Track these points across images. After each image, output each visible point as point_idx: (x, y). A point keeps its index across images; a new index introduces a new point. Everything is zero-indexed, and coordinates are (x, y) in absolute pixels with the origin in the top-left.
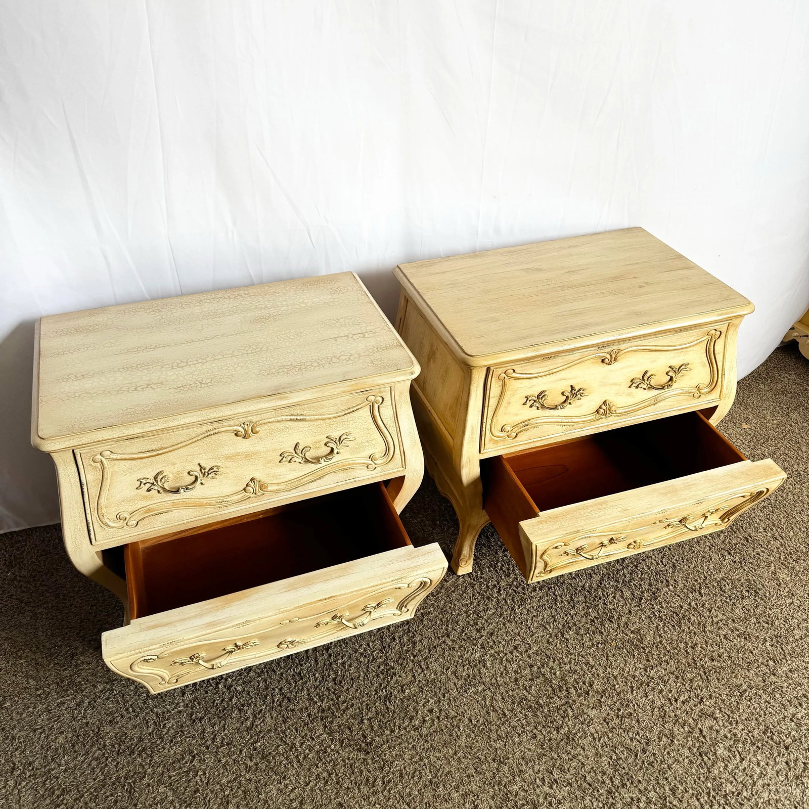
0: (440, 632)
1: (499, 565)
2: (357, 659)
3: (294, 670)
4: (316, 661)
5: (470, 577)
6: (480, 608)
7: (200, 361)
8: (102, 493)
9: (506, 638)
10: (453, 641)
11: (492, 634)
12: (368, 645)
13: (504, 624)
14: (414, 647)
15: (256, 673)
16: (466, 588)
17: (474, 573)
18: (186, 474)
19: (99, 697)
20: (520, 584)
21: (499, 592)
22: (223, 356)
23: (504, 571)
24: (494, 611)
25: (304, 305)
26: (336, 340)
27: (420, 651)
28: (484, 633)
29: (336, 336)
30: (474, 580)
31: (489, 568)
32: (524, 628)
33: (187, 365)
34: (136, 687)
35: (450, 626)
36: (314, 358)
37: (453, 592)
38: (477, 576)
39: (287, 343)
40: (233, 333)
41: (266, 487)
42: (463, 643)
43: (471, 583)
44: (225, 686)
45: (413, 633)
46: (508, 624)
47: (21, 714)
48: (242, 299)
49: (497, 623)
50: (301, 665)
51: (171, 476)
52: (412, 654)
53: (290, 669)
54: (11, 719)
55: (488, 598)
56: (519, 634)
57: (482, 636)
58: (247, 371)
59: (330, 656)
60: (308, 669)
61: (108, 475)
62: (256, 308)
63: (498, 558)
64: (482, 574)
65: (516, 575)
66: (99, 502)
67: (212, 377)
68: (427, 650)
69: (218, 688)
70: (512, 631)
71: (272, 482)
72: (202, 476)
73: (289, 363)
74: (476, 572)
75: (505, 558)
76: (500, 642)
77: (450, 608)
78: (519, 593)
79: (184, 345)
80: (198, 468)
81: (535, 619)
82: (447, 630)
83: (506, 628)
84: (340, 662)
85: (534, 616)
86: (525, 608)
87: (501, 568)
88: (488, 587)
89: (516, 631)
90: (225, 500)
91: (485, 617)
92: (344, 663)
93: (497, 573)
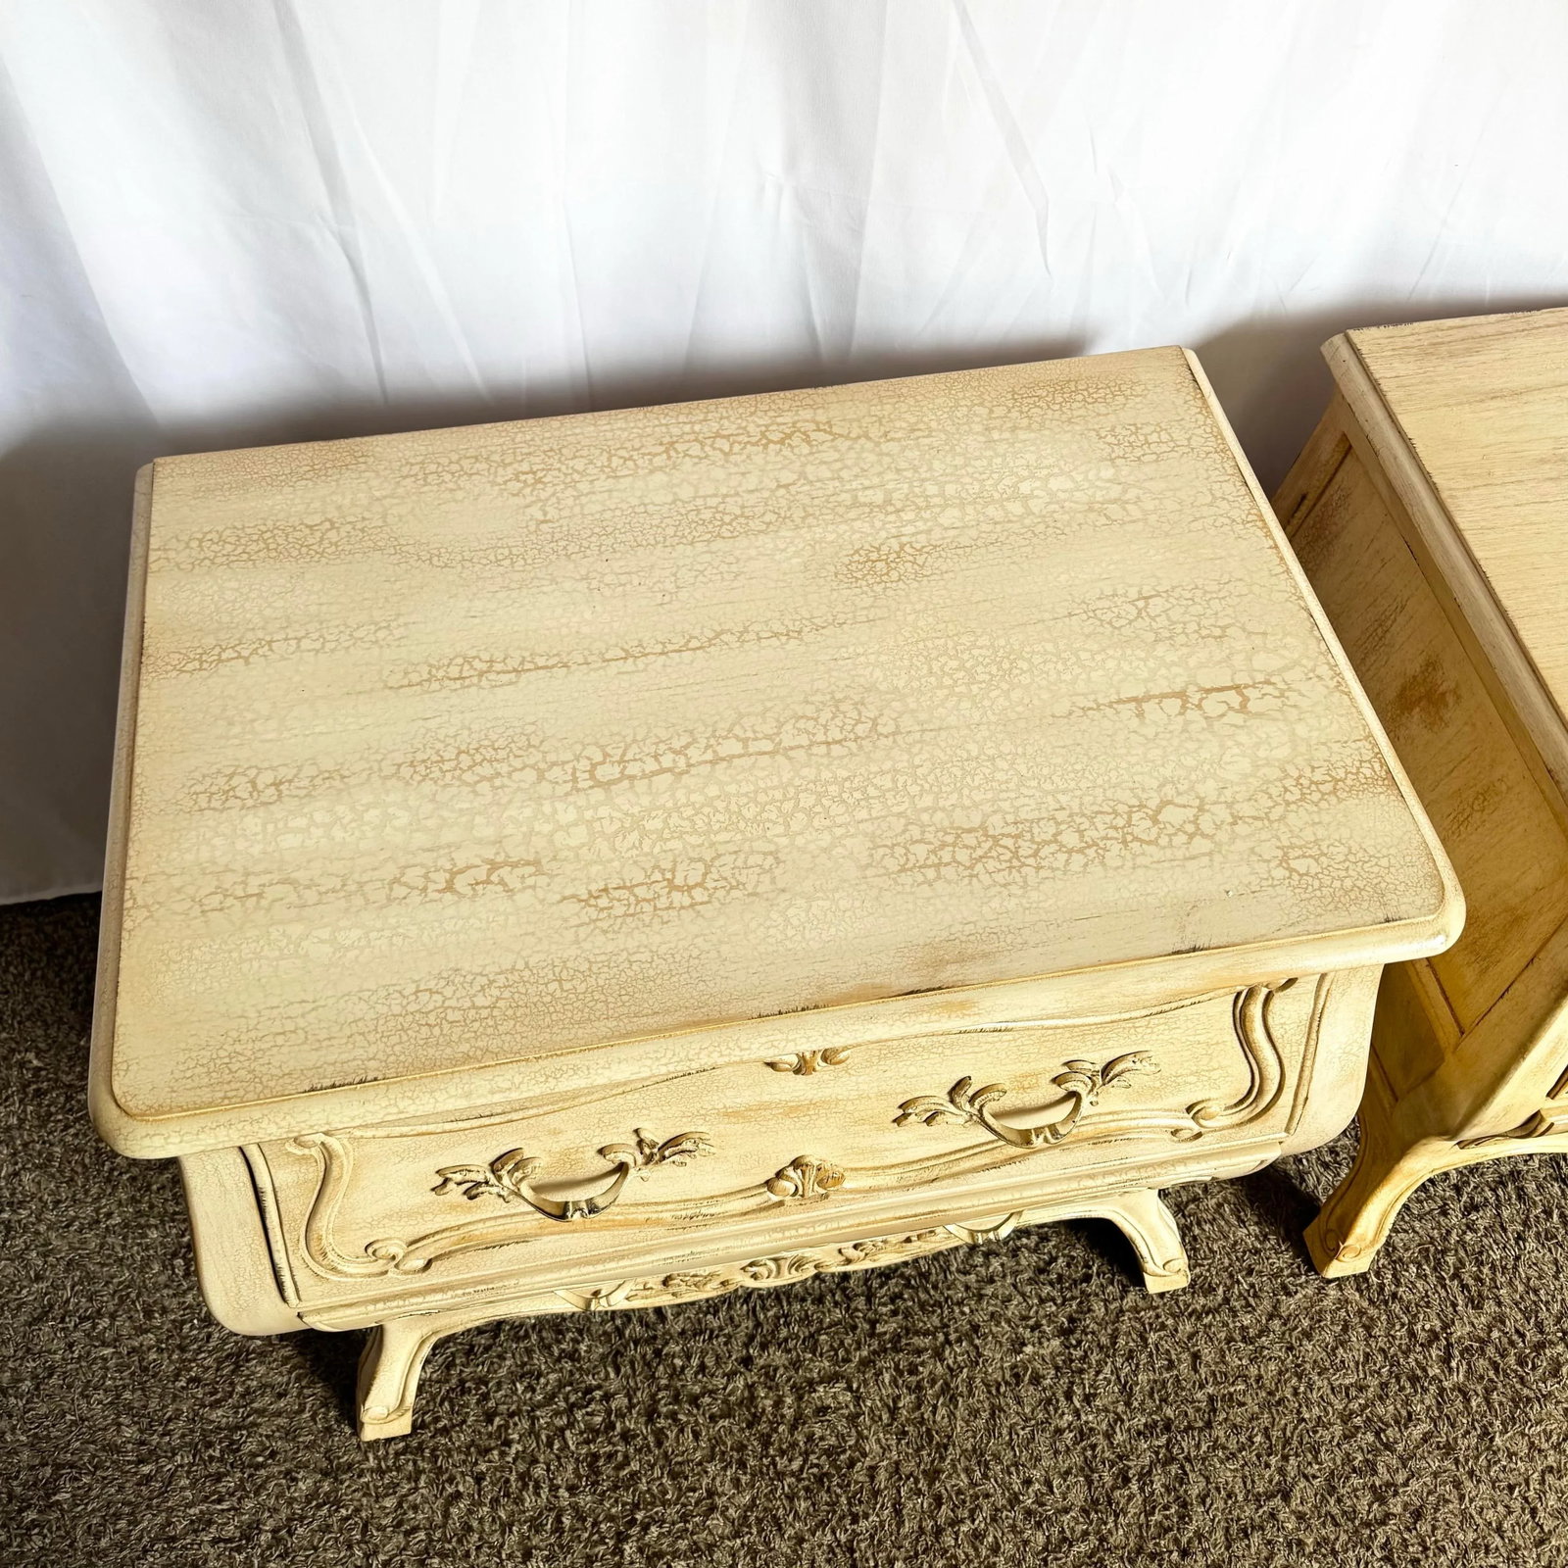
0: (1261, 1477)
1: (1451, 1260)
2: (1013, 1527)
3: (834, 1532)
4: (898, 1513)
5: (1358, 1289)
6: (1386, 1411)
7: (667, 761)
8: (322, 1208)
9: (1461, 1536)
10: (1301, 1517)
11: (1418, 1515)
12: (1048, 1484)
13: (1457, 1484)
14: (1181, 1518)
15: (726, 1518)
16: (1345, 1329)
17: (1374, 1280)
18: (592, 1153)
19: (302, 1518)
20: (1512, 1343)
21: (1446, 1360)
22: (745, 741)
23: (1464, 1287)
24: (1425, 1427)
25: (1016, 508)
26: (1140, 715)
27: (1199, 1535)
28: (1396, 1506)
29: (1139, 692)
30: (1371, 1302)
31: (1419, 1266)
32: (1516, 1505)
33: (623, 777)
34: (400, 1505)
35: (1292, 1459)
36: (1063, 799)
37: (1307, 1335)
38: (1382, 1287)
39: (966, 704)
40: (777, 627)
41: (839, 1179)
42: (1329, 1531)
43: (1361, 1313)
44: (640, 1550)
45: (1182, 1467)
46: (1469, 1485)
47: (98, 1538)
48: (805, 449)
49: (1435, 1475)
50: (855, 1520)
51: (543, 1161)
52: (1177, 1541)
53: (822, 1524)
54: (71, 1545)
55: (1414, 1379)
56: (1499, 1530)
57: (1388, 1516)
58: (826, 839)
59: (938, 1501)
60: (872, 1537)
61: (343, 1169)
62: (855, 504)
63: (1448, 1233)
64: (1398, 1284)
65: (1499, 1304)
66: (314, 1226)
67: (708, 856)
68: (1219, 1535)
69: (622, 1552)
70: (1480, 1513)
71: (859, 1165)
72: (640, 1159)
73: (976, 821)
74: (1378, 1274)
75: (1469, 1236)
76: (1443, 1550)
77: (1296, 1393)
78: (1506, 1375)
79: (614, 667)
80: (633, 1140)
81: (1550, 1478)
82: (1281, 1471)
83: (1462, 1498)
84: (964, 1528)
85: (1550, 1469)
86: (1523, 1434)
87: (1456, 1276)
88: (1412, 1334)
89: (1490, 1515)
90: (704, 1211)
91: (1400, 1447)
92: (977, 1536)
93: (1444, 1286)
